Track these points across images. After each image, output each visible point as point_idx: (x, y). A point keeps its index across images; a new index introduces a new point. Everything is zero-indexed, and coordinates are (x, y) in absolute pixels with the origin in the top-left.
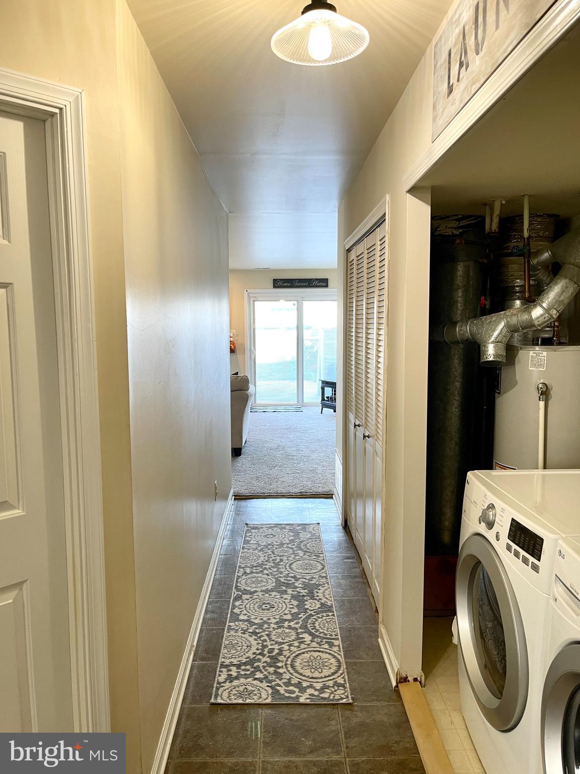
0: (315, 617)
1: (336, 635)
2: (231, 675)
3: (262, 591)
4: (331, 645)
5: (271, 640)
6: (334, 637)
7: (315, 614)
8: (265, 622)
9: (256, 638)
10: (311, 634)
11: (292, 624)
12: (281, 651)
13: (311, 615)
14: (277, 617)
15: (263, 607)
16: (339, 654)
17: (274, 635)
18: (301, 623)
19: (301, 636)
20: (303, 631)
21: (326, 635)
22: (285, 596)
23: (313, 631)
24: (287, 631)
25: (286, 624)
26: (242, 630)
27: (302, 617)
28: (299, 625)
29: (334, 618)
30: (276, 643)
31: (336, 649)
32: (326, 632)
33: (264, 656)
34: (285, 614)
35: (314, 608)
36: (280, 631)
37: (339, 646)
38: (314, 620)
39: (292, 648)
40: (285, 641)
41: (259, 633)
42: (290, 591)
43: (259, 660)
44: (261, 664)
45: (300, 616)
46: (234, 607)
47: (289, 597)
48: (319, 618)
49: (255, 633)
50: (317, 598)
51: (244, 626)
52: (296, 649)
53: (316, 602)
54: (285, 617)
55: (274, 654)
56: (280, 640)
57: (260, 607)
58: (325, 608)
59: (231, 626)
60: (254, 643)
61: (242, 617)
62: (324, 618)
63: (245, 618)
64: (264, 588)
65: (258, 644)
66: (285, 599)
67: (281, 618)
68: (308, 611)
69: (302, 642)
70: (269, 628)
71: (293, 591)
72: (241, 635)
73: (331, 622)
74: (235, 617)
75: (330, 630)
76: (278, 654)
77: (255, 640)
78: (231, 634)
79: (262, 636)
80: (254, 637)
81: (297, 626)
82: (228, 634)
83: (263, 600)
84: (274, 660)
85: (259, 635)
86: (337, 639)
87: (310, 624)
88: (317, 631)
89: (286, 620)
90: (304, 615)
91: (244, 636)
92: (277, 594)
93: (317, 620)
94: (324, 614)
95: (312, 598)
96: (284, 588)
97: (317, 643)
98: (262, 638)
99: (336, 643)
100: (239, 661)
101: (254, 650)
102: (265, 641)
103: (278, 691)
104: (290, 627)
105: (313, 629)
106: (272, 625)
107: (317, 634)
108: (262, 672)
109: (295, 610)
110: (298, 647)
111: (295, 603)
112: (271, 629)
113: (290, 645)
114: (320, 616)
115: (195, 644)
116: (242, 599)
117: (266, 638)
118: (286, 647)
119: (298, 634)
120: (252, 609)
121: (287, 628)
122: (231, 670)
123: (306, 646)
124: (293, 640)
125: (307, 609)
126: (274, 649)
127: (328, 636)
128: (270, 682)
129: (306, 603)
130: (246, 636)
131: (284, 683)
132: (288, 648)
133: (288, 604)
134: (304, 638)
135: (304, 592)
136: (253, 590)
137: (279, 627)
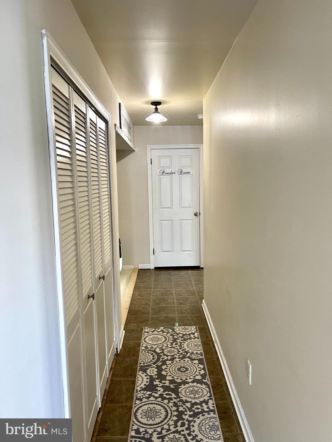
0: (152, 362)
1: (142, 352)
2: (193, 335)
3: (188, 383)
4: (146, 347)
5: (177, 349)
6: (144, 351)
7: (152, 365)
8: (182, 358)
9: (185, 350)
10: (156, 352)
11: (166, 358)
12: (172, 344)
13: (154, 363)
14: (175, 362)
15: (185, 369)
16: (143, 343)
17: (176, 351)
18: (161, 359)
19: (161, 351)
20: (160, 354)
21: (147, 352)
22: (170, 378)
23: (154, 354)
24: (169, 354)
25: (169, 358)
26: (194, 354)
27: (160, 362)
28: (162, 357)
29: (140, 362)
30: (174, 348)
31: (145, 345)
32: (147, 353)
33: (180, 342)
34: (170, 364)
35: (151, 369)
36: (173, 354)
37: (142, 347)
38: (153, 360)
39: (166, 345)
40: (170, 349)
41: (184, 352)
42: (167, 384)
43: (181, 340)
44: (181, 339)
45: (161, 363)
46: (204, 369)
47: (168, 378)
48: (149, 362)
49: (187, 352)
50: (148, 377)
51: (193, 356)
52: (164, 345)
53: (150, 374)
54: (170, 362)
55: (175, 343)
56: (172, 349)
57: (187, 369)
58: (144, 370)
59: (201, 356)
60: (186, 347)
61: (197, 362)
62: (147, 362)
63: (195, 362)
64: (187, 385)
65: (184, 347)
66: (170, 376)
67: (172, 362)
68: (156, 367)
69: (160, 348)
70: (179, 355)
71: (165, 383)
72: (194, 351)
73: (143, 359)
74: (201, 361)
75: (145, 355)
76: (173, 343)
77: (186, 349)
78: (200, 352)
79: (182, 351)
80: (186, 350)
81: (163, 357)
82: (201, 351)
83: (186, 375)
84: (175, 340)
85: (184, 351)
86: (142, 350)
87: (155, 358)
88: (152, 354)
89: (169, 360)
90: (159, 364)
91: (192, 351)
92: (177, 380)
93: (151, 361)
94: (146, 364)
95: (151, 377)
96: (172, 386)
97: (153, 348)
98: (182, 350)
99: (143, 348)
100: (191, 340)
101: (185, 344)
102: (180, 349)
103: (172, 330)
104: (167, 356)
105: (154, 355)
106: (177, 357)
107: (152, 353)
108: (180, 336)
109: (164, 367)
110: (163, 346)
111: (164, 373)
112: (178, 354)
113: (167, 346)
114: (149, 363)
115: (215, 344)
116: (200, 375)
117: (180, 350)
118: (169, 346)
119: (163, 352)
120: (192, 368)
121: (169, 355)
122: (194, 336)
123: (159, 346)
124: (165, 349)
125: (156, 368)
126: (175, 345)
127: (146, 351)
128: (175, 333)
129: (156, 373)
130: (191, 351)
131: (170, 333)
132: (168, 346)
133: (168, 372)
134: (160, 350)
135: (157, 382)
136: (195, 384)
137: (173, 356)
